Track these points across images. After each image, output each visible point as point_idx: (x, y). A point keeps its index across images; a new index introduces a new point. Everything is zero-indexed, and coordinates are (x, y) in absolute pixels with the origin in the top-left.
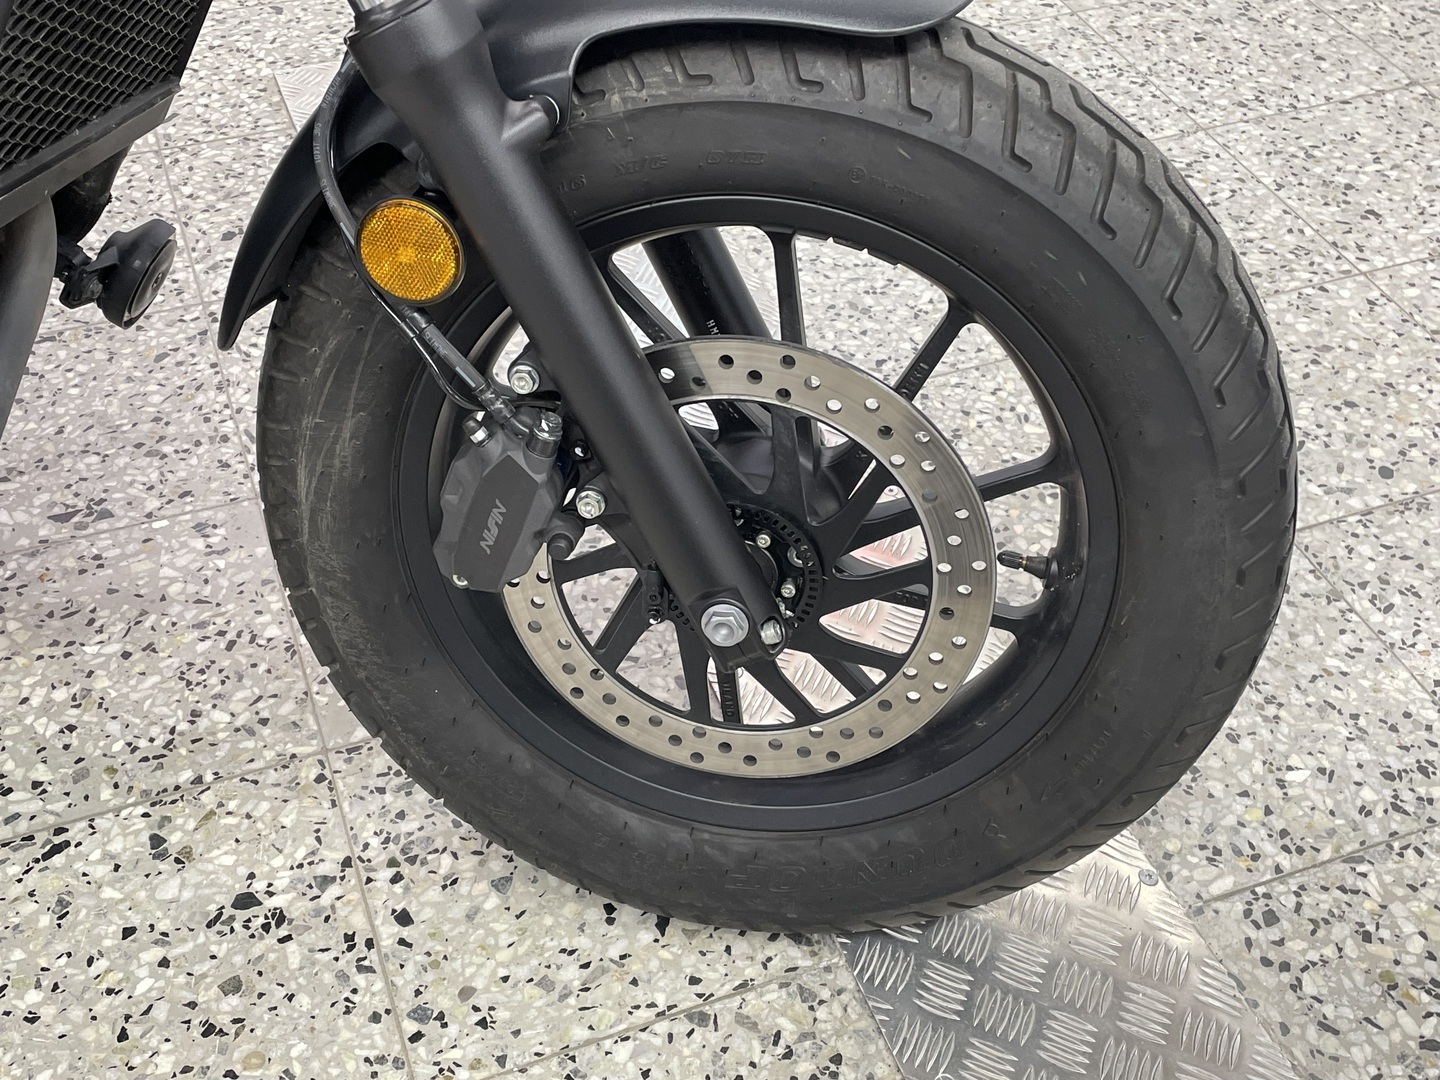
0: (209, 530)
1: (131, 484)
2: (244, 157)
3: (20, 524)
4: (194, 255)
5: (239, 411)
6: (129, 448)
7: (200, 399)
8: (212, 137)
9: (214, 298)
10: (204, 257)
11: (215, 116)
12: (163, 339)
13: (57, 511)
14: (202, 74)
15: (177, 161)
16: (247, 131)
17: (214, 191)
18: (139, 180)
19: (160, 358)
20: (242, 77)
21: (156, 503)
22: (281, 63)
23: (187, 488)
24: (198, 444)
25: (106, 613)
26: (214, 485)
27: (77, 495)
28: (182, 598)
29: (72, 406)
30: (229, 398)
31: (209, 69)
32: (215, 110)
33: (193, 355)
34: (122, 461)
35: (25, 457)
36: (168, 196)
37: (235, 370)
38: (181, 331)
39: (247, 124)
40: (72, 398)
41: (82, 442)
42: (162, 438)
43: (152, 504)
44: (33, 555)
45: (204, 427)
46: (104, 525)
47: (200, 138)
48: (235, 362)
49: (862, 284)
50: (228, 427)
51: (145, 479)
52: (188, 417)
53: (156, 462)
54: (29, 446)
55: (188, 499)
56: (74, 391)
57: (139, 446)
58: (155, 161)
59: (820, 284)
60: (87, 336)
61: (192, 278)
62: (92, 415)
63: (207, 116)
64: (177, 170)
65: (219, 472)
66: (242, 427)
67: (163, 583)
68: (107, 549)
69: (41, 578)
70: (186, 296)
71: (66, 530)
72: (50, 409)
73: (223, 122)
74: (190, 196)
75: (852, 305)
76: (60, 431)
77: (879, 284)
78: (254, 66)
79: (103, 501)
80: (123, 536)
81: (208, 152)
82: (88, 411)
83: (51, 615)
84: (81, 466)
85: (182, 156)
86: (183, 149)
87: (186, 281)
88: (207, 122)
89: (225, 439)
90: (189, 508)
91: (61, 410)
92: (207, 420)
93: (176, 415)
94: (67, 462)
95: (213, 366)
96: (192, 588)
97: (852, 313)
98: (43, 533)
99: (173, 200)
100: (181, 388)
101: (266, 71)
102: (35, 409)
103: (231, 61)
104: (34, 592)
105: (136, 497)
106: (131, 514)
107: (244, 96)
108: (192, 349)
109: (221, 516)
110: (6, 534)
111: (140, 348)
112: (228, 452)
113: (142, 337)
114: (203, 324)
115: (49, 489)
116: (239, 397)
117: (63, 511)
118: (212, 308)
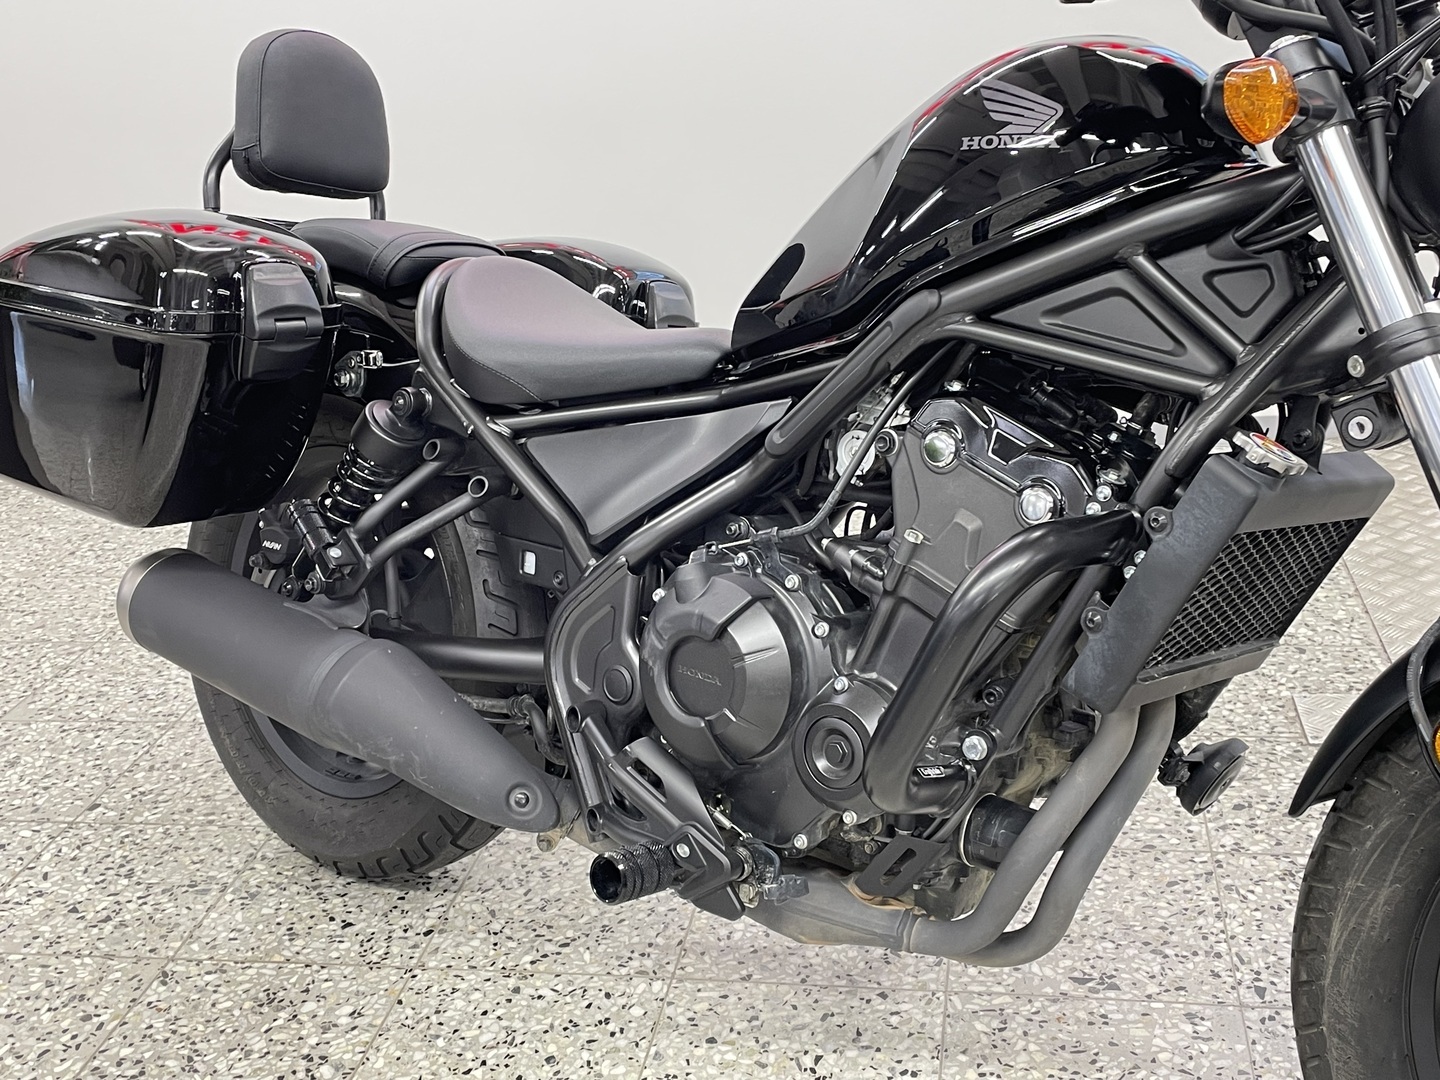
0: (1197, 1020)
1: (1137, 970)
2: (1260, 753)
3: (1047, 977)
5: (1233, 938)
6: (1138, 944)
7: (1201, 921)
9: (1221, 850)
11: (1238, 719)
12: (1175, 871)
13: (1076, 974)
16: (1264, 734)
19: (1170, 884)
20: (1264, 694)
21: (1157, 990)
22: (1299, 689)
23: (1182, 984)
24: (1195, 954)
25: (1107, 1059)
26: (1205, 988)
27: (1093, 967)
28: (1170, 1065)
29: (1097, 903)
30: (1225, 925)
32: (1239, 715)
33: (1199, 888)
34: (1131, 952)
37: (1233, 906)
38: (1190, 868)
39: (1264, 729)
40: (1097, 898)
41: (1102, 930)
42: (1165, 943)
43: (1152, 989)
44: (1055, 1001)
45: (1202, 943)
46: (1112, 994)
48: (1233, 901)
50: (1222, 948)
51: (1149, 970)
52: (1189, 932)
53: (1159, 959)
55: (1182, 993)
56: (1101, 893)
57: (1147, 944)
60: (1114, 856)
61: (1204, 831)
62: (1112, 913)
63: (1231, 718)
65: (1210, 979)
66: (1234, 950)
67: (1154, 1049)
68: (1112, 1012)
69: (1058, 1019)
70: (1198, 844)
71: (1082, 991)
73: (1245, 724)
78: (1275, 688)
79: (1112, 976)
80: (1126, 1006)
82: (1109, 910)
83: (1063, 1048)
84: (1098, 947)
87: (1200, 833)
88: (1231, 722)
89: (1218, 955)
90: (1182, 999)
92: (1205, 938)
93: (1179, 929)
94: (1088, 942)
95: (1215, 899)
96: (1178, 1060)
98: (1064, 987)
100: (1186, 910)
101: (1285, 693)
103: (1257, 682)
104: (1053, 1027)
105: (1140, 981)
106: (1135, 992)
107: (1264, 708)
108: (1199, 883)
109: (1208, 1012)
110: (1036, 981)
111: (1156, 874)
112: (1220, 966)
113: (1158, 866)
114: (1210, 867)
115: (1072, 958)
116: (1234, 927)
117: (1081, 976)
118: (1219, 857)
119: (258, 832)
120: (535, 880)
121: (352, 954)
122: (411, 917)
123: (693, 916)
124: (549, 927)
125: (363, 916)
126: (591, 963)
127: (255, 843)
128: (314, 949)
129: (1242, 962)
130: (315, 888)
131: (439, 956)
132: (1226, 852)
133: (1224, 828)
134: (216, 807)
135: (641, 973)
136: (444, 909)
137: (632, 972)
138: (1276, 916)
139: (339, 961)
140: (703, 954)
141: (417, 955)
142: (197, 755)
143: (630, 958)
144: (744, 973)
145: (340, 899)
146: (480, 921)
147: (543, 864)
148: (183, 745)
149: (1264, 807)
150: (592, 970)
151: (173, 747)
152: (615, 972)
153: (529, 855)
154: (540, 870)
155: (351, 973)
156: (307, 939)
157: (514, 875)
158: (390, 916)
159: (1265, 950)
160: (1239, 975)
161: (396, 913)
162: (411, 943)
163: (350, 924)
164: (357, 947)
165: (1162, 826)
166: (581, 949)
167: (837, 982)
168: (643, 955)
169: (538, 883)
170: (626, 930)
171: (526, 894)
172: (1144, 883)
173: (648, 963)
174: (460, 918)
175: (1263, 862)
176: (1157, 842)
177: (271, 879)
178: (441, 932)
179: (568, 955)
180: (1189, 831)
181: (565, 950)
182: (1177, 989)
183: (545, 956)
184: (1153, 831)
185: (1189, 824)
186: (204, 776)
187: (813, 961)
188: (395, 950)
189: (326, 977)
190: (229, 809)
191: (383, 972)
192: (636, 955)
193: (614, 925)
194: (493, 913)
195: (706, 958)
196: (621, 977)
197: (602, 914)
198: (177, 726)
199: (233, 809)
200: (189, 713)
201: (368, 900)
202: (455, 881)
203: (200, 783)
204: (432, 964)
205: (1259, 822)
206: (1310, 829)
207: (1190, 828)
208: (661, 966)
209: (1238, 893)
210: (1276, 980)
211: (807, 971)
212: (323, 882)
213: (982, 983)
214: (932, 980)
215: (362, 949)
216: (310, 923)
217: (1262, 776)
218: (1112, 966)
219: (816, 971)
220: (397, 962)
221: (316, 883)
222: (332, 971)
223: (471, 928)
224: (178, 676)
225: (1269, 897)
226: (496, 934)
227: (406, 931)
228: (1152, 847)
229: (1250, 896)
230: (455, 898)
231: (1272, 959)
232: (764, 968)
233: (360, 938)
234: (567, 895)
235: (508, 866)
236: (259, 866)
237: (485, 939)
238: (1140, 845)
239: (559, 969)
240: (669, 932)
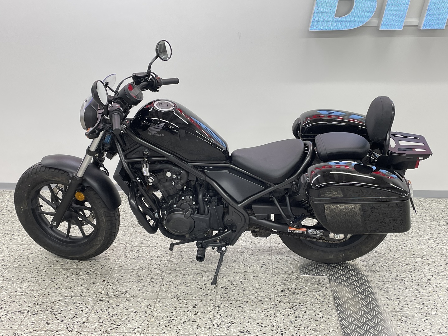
1: (255, 330)
2: (289, 278)
4: (275, 293)
5: (277, 322)
6: (256, 324)
8: (283, 273)
9: (277, 301)
10: (277, 294)
11: (285, 269)
12: (266, 306)
14: (284, 261)
15: (276, 276)
17: (281, 283)
18: (268, 278)
19: (265, 310)
22: (300, 262)
24: (269, 326)
26: (270, 333)
27: (245, 329)
29: (247, 314)
30: (276, 319)
31: (285, 260)
32: (285, 268)
33: (271, 311)
34: (254, 325)
35: (237, 321)
36: (272, 282)
37: (278, 315)
38: (269, 306)
39: (290, 272)
41: (248, 320)
42: (262, 323)
43: (258, 334)
45: (270, 323)
47: (281, 273)
48: (278, 313)
49: (415, 328)
50: (275, 324)
51: (258, 329)
52: (268, 321)
53: (260, 327)
54: (238, 319)
55: (265, 334)
56: (249, 312)
57: (258, 324)
58: (271, 275)
59: (406, 326)
60: (253, 303)
62: (251, 316)
63: (283, 269)
64: (275, 277)
65: (271, 331)
66: (277, 325)
70: (272, 300)
72: (243, 314)
73: (286, 270)
74: (277, 283)
75: (412, 332)
76: (244, 318)
77: (419, 330)
78: (294, 261)
79: (249, 331)
81: (281, 275)
82: (250, 316)
85: (277, 275)
86: (277, 274)
87: (273, 297)
88: (283, 270)
89: (274, 326)
91: (245, 314)
92: (271, 322)
93: (265, 320)
94: (245, 323)
95: (274, 313)
97: (411, 333)
99: (273, 283)
100: (268, 316)
101: (296, 263)
102: (241, 313)
103: (290, 260)
105: (255, 332)
106: (254, 335)
107: (291, 266)
108: (271, 309)
110: (232, 333)
111: (262, 307)
112: (274, 328)
113: (262, 305)
114: (274, 305)
115: (241, 327)
116: (278, 320)
117: (242, 331)
118: (276, 303)
119: (35, 297)
120: (110, 310)
121: (64, 328)
122: (79, 319)
123: (150, 318)
124: (114, 321)
125: (66, 319)
126: (125, 330)
127: (35, 300)
128: (54, 327)
129: (279, 327)
130: (53, 312)
131: (87, 328)
132: (278, 302)
133: (278, 296)
134: (23, 291)
135: (138, 332)
136: (87, 317)
137: (136, 332)
138: (288, 317)
139: (60, 330)
140: (153, 327)
141: (81, 328)
142: (16, 276)
143: (135, 329)
144: (163, 332)
145: (60, 315)
146: (97, 320)
147: (112, 306)
148: (11, 273)
149: (288, 291)
150: (126, 331)
151: (9, 274)
152: (131, 332)
153: (108, 303)
154: (112, 307)
155: (64, 333)
156: (52, 325)
157: (105, 308)
158: (73, 319)
159: (284, 325)
160: (278, 330)
161: (75, 318)
162: (79, 325)
163: (63, 321)
164: (65, 326)
165: (264, 296)
166: (123, 327)
167: (186, 333)
168: (138, 328)
169: (111, 310)
170: (134, 322)
171: (108, 313)
172: (259, 309)
173: (140, 330)
174: (92, 319)
175: (286, 304)
176: (262, 299)
177: (41, 309)
178: (87, 322)
179: (119, 328)
180: (270, 297)
181: (119, 327)
182: (264, 334)
183: (114, 328)
184: (262, 297)
185: (270, 295)
186: (19, 282)
187: (180, 329)
188: (75, 327)
189: (58, 334)
190: (27, 291)
191: (73, 332)
192: (136, 328)
193: (131, 321)
194: (100, 318)
195: (154, 328)
196: (133, 333)
197: (128, 318)
198: (9, 268)
199: (28, 291)
200: (12, 265)
201: (67, 315)
202: (90, 310)
203: (18, 284)
204: (85, 330)
205: (286, 295)
206: (298, 296)
207: (271, 296)
208: (143, 330)
209: (280, 312)
210: (286, 331)
211: (178, 331)
212: (55, 310)
213: (219, 333)
214: (208, 333)
215: (67, 327)
216: (52, 320)
217: (288, 283)
218: (249, 329)
219: (181, 331)
220: (76, 330)
221: (53, 311)
222: (59, 333)
223: (95, 321)
224: (7, 254)
225: (286, 312)
226: (101, 323)
227: (78, 322)
228: (261, 301)
229: (282, 312)
230: (90, 314)
231: (286, 327)
232: (168, 330)
233: (66, 324)
234: (119, 313)
235: (103, 306)
236: (37, 306)
237: (98, 324)
238: (259, 300)
239: (117, 331)
240: (145, 322)
